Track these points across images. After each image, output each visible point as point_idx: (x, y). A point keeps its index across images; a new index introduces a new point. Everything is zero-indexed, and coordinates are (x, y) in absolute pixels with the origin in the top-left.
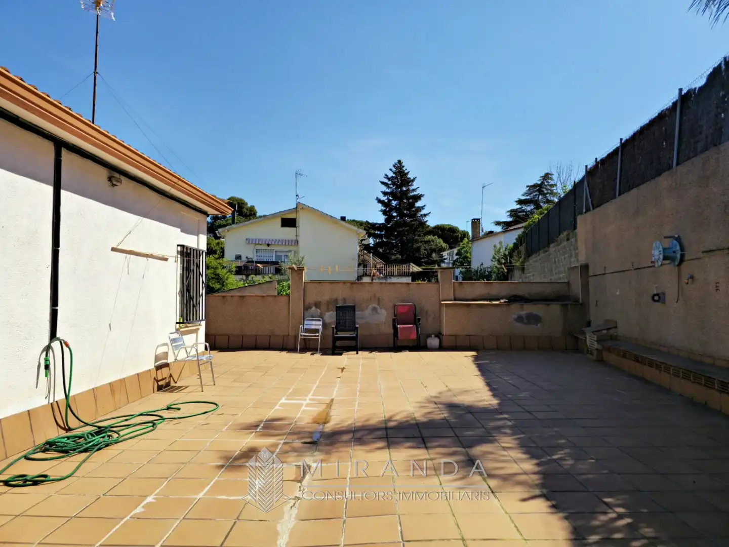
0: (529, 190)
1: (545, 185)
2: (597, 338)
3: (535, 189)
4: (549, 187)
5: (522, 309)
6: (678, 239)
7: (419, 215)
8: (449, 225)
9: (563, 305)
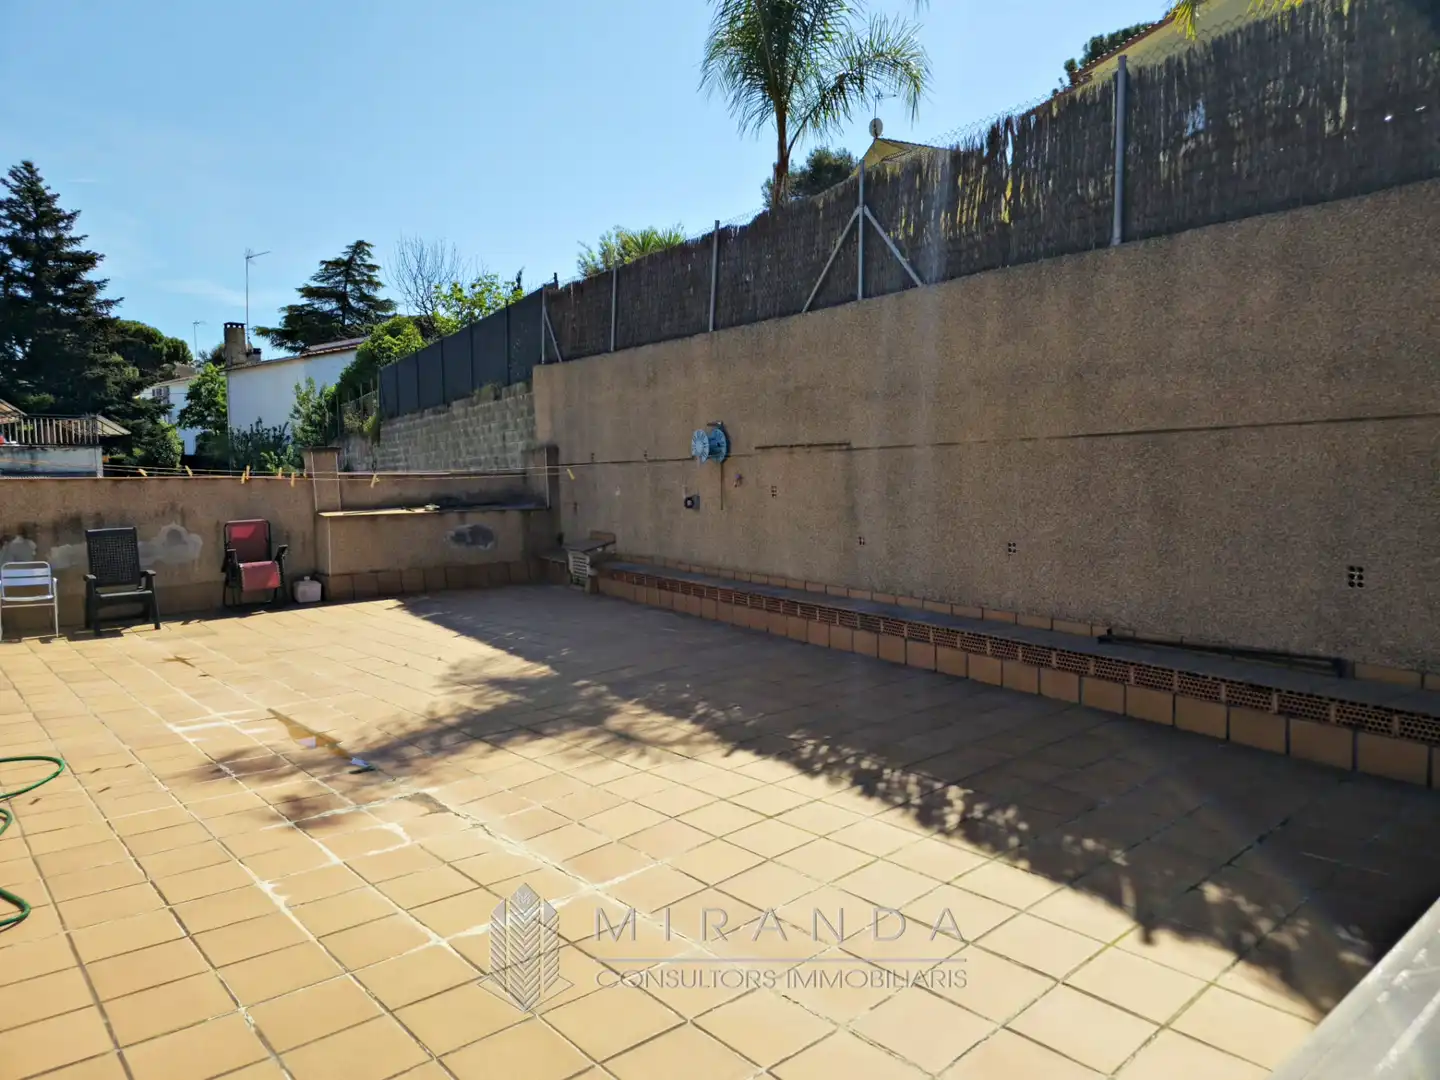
0: (326, 269)
1: (356, 264)
2: (591, 560)
3: (338, 271)
4: (365, 271)
5: (463, 521)
6: (722, 428)
7: (93, 302)
8: (134, 323)
9: (523, 511)
